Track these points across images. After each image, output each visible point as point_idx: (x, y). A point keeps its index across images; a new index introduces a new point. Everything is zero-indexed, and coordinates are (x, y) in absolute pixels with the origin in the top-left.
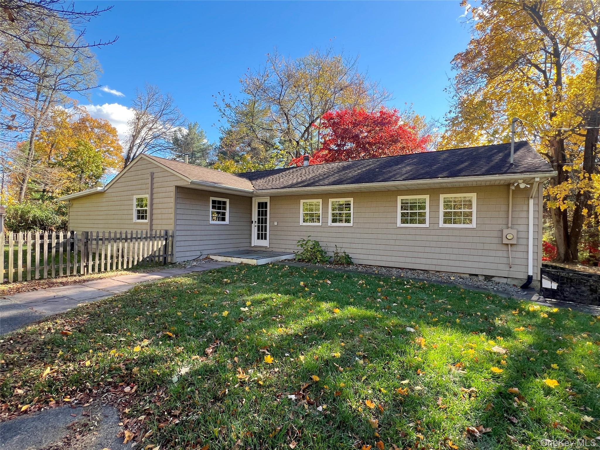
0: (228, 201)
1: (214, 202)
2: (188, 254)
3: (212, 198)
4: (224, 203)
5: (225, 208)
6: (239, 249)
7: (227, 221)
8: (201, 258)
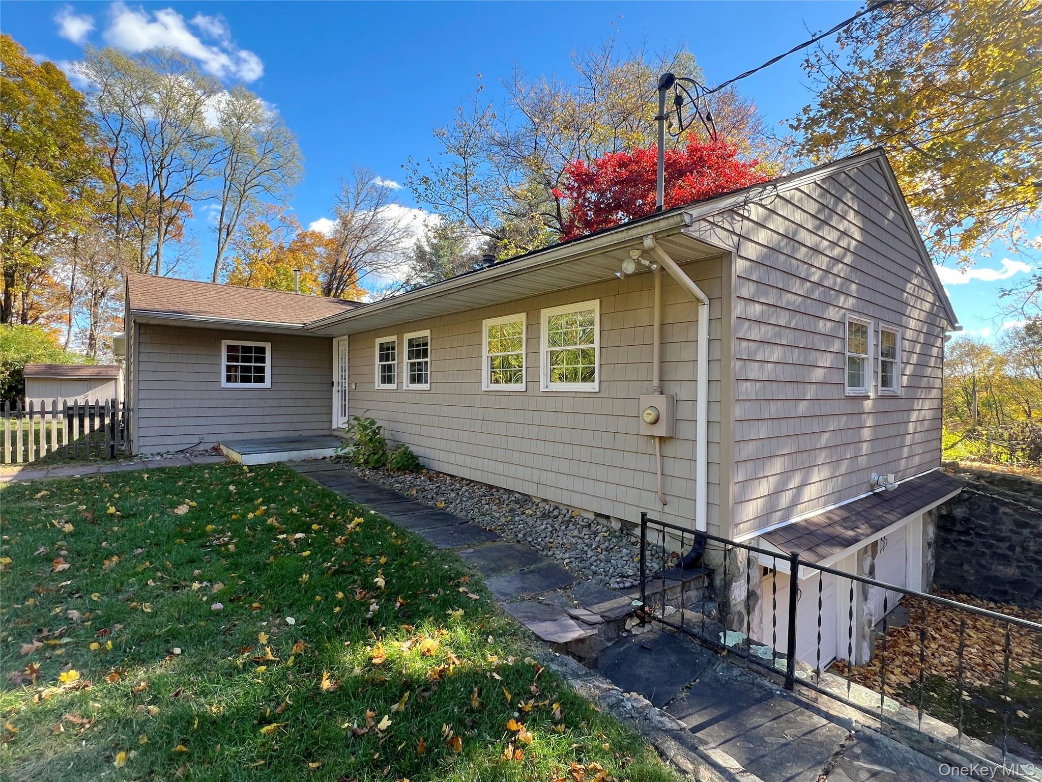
0: (268, 346)
1: (230, 348)
2: (170, 440)
3: (225, 343)
4: (262, 350)
5: (263, 360)
6: (300, 433)
7: (267, 384)
8: (201, 447)
